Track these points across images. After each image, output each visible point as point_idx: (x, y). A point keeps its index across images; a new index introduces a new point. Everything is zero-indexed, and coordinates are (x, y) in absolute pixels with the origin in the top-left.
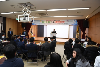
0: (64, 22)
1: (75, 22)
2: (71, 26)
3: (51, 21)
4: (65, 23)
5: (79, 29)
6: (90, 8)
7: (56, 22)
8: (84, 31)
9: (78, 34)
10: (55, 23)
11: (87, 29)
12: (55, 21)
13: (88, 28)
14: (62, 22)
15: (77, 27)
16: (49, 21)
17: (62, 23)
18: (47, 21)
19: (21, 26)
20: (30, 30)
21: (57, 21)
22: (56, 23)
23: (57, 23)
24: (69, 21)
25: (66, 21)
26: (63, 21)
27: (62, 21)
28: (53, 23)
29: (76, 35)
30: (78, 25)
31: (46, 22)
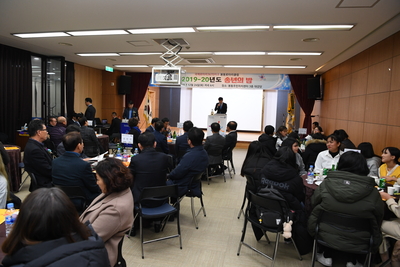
0: (249, 80)
1: (283, 83)
2: (269, 93)
3: (212, 77)
4: (254, 83)
5: (296, 102)
6: (323, 53)
7: (227, 80)
8: (308, 110)
9: (291, 119)
10: (223, 82)
11: (317, 104)
12: (223, 78)
13: (322, 100)
14: (245, 81)
15: (289, 97)
16: (205, 76)
17: (245, 83)
18: (199, 77)
19: (115, 92)
20: (144, 103)
21: (230, 77)
22: (227, 84)
23: (231, 83)
24: (266, 77)
25: (258, 77)
26: (249, 76)
27: (245, 77)
28: (216, 83)
29: (284, 122)
30: (292, 92)
31: (196, 79)
